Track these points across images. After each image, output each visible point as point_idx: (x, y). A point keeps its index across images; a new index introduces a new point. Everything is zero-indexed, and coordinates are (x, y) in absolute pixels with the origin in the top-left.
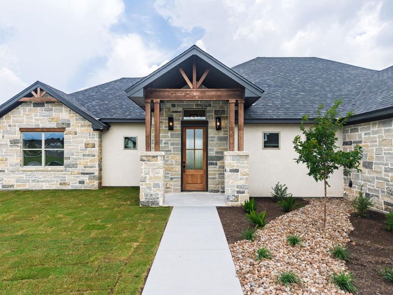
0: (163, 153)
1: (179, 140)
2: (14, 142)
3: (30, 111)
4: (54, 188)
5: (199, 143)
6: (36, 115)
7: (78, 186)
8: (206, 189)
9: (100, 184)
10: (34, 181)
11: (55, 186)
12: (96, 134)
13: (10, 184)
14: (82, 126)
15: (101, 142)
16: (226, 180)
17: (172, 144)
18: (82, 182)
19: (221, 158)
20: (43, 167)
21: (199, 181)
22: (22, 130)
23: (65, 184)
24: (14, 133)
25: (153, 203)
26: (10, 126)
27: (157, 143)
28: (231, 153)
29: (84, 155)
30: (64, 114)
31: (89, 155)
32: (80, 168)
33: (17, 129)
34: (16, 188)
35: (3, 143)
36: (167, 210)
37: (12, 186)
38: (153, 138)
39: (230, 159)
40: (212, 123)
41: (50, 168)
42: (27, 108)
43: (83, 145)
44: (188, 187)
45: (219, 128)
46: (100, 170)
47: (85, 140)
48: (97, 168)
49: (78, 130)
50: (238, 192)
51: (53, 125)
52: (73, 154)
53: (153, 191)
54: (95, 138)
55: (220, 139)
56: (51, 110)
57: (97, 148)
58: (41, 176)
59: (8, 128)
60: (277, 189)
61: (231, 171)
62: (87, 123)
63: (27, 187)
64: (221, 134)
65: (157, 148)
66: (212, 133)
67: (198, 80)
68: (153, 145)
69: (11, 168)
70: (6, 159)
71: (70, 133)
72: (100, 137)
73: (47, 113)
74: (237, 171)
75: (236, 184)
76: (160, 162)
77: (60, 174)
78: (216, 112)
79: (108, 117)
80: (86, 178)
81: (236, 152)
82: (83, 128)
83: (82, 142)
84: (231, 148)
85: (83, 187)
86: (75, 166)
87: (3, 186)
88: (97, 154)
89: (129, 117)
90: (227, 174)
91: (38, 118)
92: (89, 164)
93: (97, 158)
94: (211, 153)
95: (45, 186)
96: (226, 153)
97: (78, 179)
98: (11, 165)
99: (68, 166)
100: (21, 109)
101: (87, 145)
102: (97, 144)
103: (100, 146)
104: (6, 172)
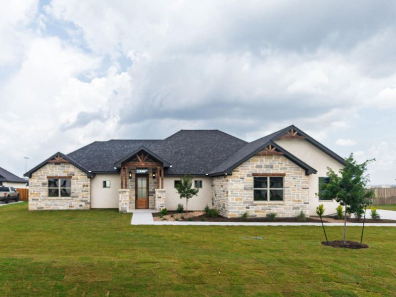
0: (129, 190)
1: (134, 183)
2: (44, 184)
3: (52, 167)
4: (66, 209)
5: (145, 185)
6: (56, 169)
7: (79, 208)
8: (148, 208)
9: (90, 206)
10: (54, 205)
11: (66, 207)
12: (89, 179)
13: (42, 207)
14: (81, 175)
15: (91, 184)
16: (156, 201)
17: (131, 185)
18: (81, 206)
19: (154, 192)
20: (59, 197)
21: (144, 204)
22: (48, 177)
23: (72, 207)
24: (44, 179)
25: (124, 211)
26: (42, 175)
27: (126, 185)
28: (158, 190)
29: (82, 191)
30: (71, 169)
31: (85, 191)
32: (80, 198)
33: (46, 177)
34: (45, 209)
35: (38, 184)
36: (131, 214)
37: (43, 208)
38: (124, 183)
39: (158, 193)
40: (151, 175)
41: (63, 198)
42: (51, 166)
43: (82, 186)
44: (139, 207)
45: (154, 178)
46: (90, 199)
47: (82, 183)
48: (89, 198)
49: (79, 177)
50: (161, 207)
51: (65, 175)
52: (76, 191)
53: (125, 206)
54: (88, 182)
55: (155, 183)
56: (64, 166)
57: (89, 187)
58: (59, 203)
59: (41, 177)
60: (179, 206)
61: (158, 198)
62: (84, 173)
63: (51, 208)
64: (155, 180)
65: (126, 188)
66: (151, 180)
67: (144, 159)
68: (124, 186)
69: (42, 198)
70: (40, 194)
71: (74, 179)
72: (91, 181)
73: (62, 168)
74: (160, 198)
75: (160, 203)
76: (127, 194)
77: (69, 201)
78: (153, 169)
79: (95, 170)
80: (83, 204)
81: (160, 189)
82: (82, 177)
83: (81, 184)
84: (158, 188)
85: (81, 208)
86: (77, 197)
87: (38, 208)
88: (89, 190)
89: (106, 170)
90: (157, 199)
91: (57, 171)
92: (85, 196)
93: (89, 192)
94: (151, 190)
95: (61, 208)
96: (156, 190)
97: (79, 204)
98: (42, 197)
99: (74, 197)
100: (47, 166)
101: (84, 186)
102: (89, 185)
103: (91, 186)
104: (40, 200)
